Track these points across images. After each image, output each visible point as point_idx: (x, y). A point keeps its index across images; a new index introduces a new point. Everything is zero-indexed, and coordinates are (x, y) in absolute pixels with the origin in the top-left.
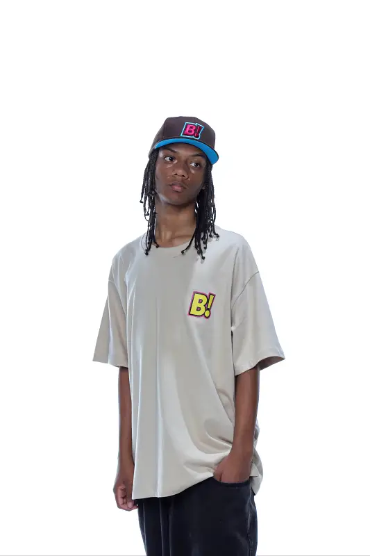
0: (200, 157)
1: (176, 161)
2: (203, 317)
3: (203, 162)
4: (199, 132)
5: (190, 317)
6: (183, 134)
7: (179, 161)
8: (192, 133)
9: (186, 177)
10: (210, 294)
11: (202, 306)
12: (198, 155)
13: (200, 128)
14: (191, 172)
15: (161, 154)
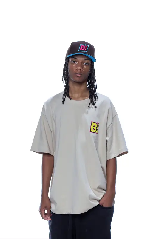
0: (88, 60)
1: (77, 63)
2: (95, 133)
3: (90, 62)
4: (87, 48)
5: (90, 132)
6: (80, 50)
7: (78, 63)
8: (84, 49)
9: (82, 70)
10: (98, 123)
11: (95, 128)
12: (87, 59)
13: (87, 46)
14: (84, 67)
15: (70, 60)
